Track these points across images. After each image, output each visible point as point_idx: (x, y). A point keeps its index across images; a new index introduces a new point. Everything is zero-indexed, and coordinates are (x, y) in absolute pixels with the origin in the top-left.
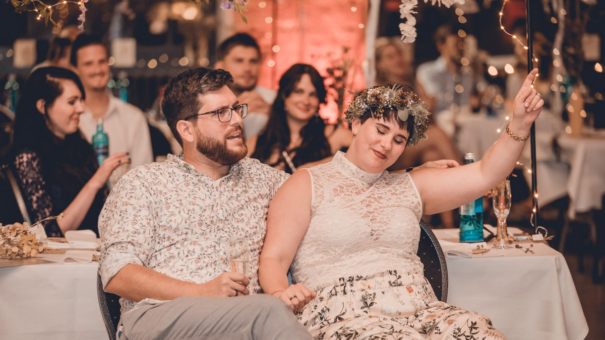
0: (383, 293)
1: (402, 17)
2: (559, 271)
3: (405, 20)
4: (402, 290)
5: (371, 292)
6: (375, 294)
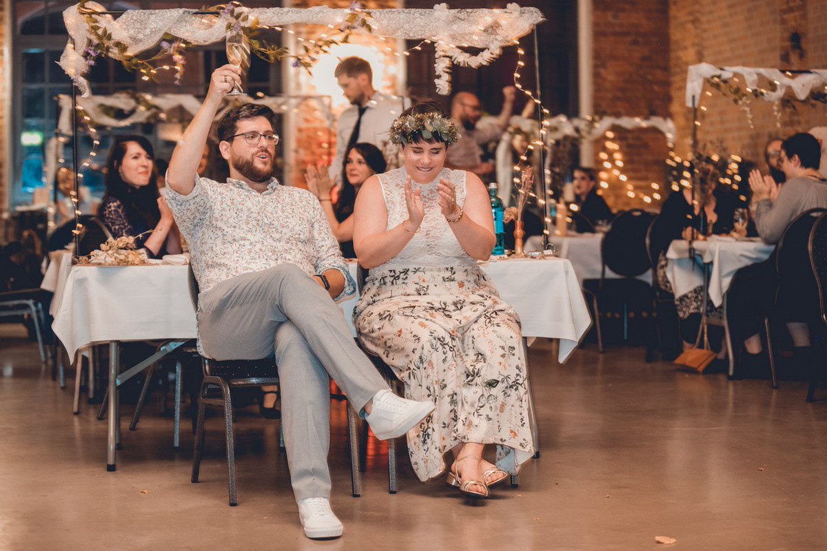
0: (436, 286)
1: (437, 74)
2: (567, 273)
3: (439, 77)
4: (454, 285)
5: (425, 285)
6: (428, 286)
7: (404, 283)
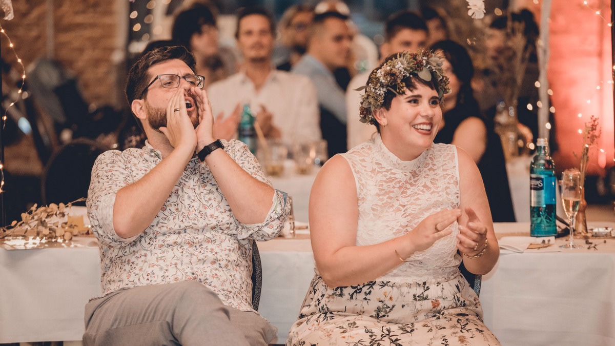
0: (403, 306)
6: (393, 307)
7: (365, 299)
